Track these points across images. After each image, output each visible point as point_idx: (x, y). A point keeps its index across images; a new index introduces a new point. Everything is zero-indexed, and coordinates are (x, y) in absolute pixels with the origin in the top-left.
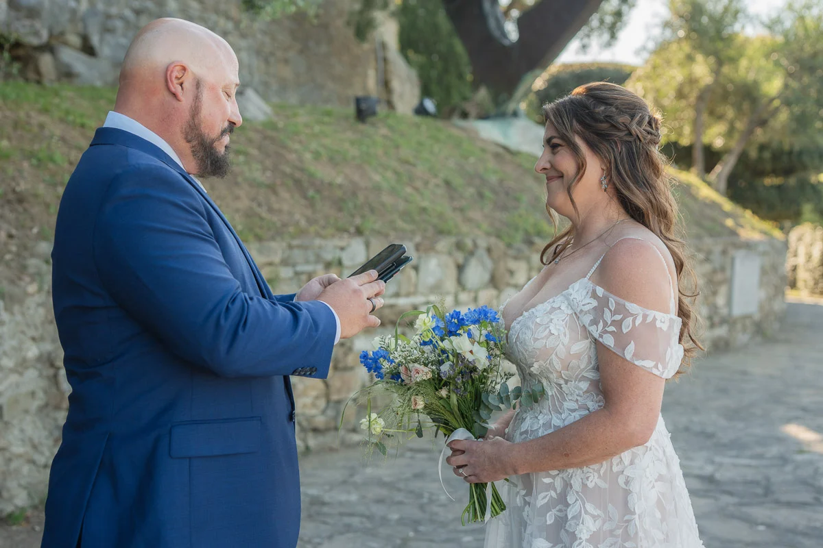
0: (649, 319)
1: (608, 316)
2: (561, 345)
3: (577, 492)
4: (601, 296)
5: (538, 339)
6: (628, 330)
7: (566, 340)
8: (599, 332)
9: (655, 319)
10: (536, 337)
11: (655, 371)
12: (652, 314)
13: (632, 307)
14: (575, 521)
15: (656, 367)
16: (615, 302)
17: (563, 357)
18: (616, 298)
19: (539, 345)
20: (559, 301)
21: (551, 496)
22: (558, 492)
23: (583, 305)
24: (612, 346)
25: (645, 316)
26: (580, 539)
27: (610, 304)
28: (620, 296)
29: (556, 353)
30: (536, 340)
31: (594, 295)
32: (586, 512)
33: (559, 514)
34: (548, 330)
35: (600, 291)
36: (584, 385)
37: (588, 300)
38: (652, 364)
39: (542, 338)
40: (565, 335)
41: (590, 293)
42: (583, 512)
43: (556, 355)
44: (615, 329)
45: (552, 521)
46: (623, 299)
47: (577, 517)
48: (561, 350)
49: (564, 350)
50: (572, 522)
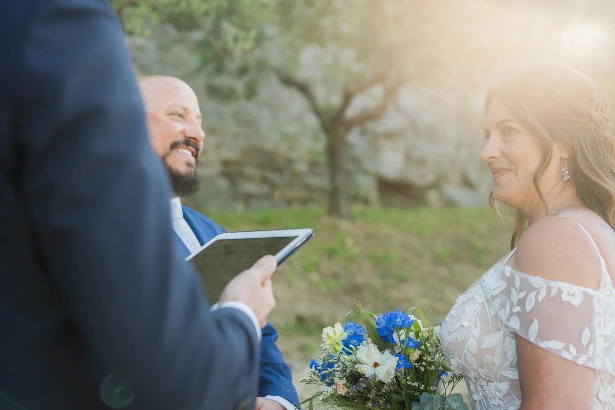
0: (554, 292)
2: (471, 338)
4: (508, 275)
5: (451, 332)
7: (476, 332)
8: (506, 315)
9: (560, 291)
10: (449, 330)
11: (565, 355)
12: (556, 285)
13: (536, 281)
15: (567, 349)
16: (520, 278)
17: (475, 352)
18: (521, 273)
19: (451, 338)
20: (474, 290)
24: (518, 329)
25: (549, 289)
27: (515, 282)
28: (525, 272)
29: (468, 347)
30: (450, 333)
31: (503, 276)
34: (460, 322)
35: (508, 271)
36: (504, 386)
37: (498, 284)
38: (562, 345)
39: (455, 331)
40: (476, 327)
43: (468, 349)
44: (519, 309)
46: (527, 273)
48: (472, 345)
49: (476, 345)
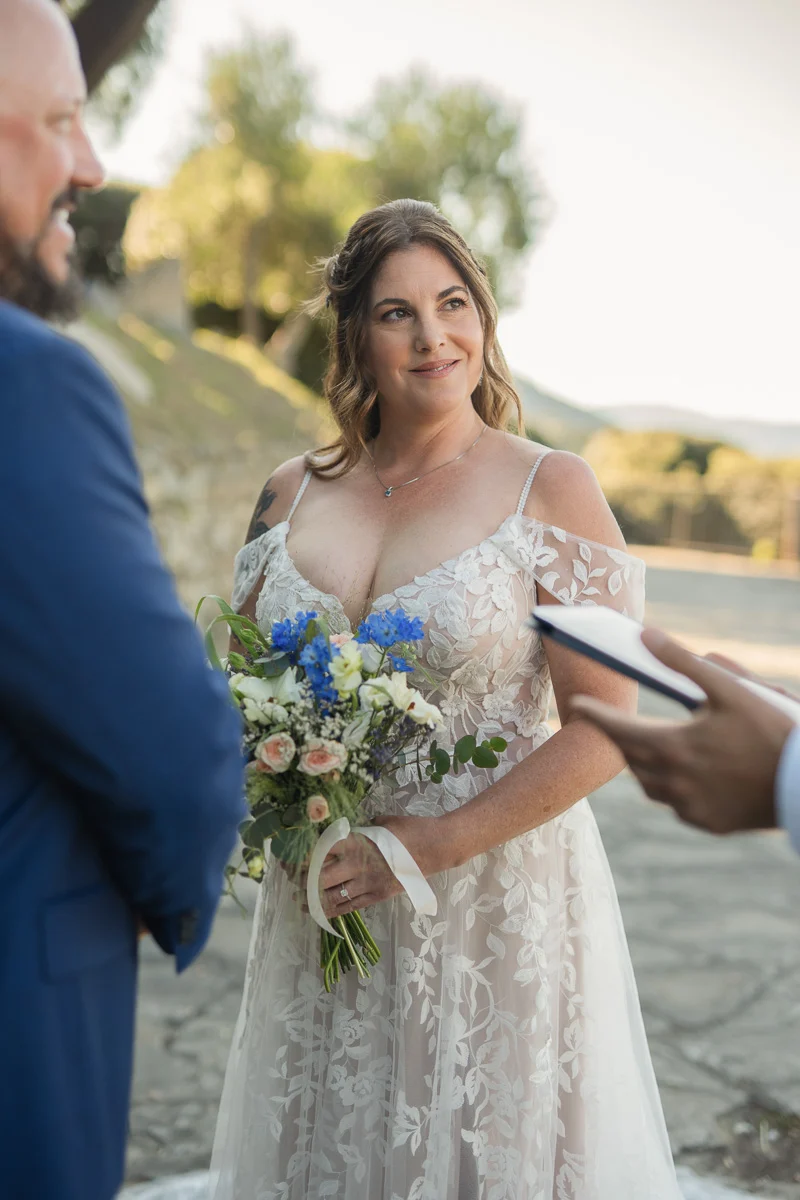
1: (580, 570)
2: (508, 627)
3: (517, 869)
4: (564, 541)
5: (479, 621)
6: (618, 590)
7: (514, 618)
8: (573, 597)
10: (474, 616)
13: (616, 554)
14: (518, 915)
16: (590, 548)
18: (591, 542)
19: (481, 629)
20: (489, 553)
21: (469, 883)
22: (479, 875)
23: (539, 558)
26: (530, 942)
27: (581, 553)
30: (476, 622)
31: (550, 540)
32: (534, 899)
33: (481, 909)
34: (490, 604)
35: (561, 534)
36: (514, 690)
37: (540, 550)
39: (484, 618)
40: (513, 610)
41: (540, 540)
42: (529, 899)
43: (501, 643)
44: (598, 592)
45: (472, 925)
46: (603, 543)
47: (520, 909)
48: (508, 636)
49: (512, 634)
50: (514, 918)
